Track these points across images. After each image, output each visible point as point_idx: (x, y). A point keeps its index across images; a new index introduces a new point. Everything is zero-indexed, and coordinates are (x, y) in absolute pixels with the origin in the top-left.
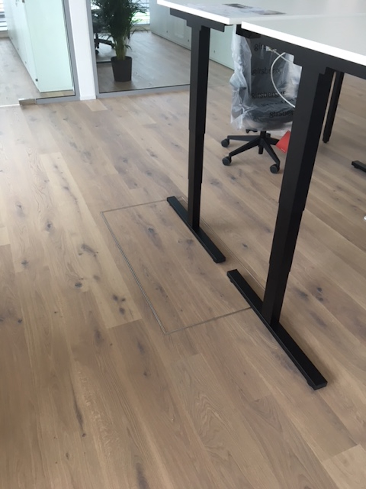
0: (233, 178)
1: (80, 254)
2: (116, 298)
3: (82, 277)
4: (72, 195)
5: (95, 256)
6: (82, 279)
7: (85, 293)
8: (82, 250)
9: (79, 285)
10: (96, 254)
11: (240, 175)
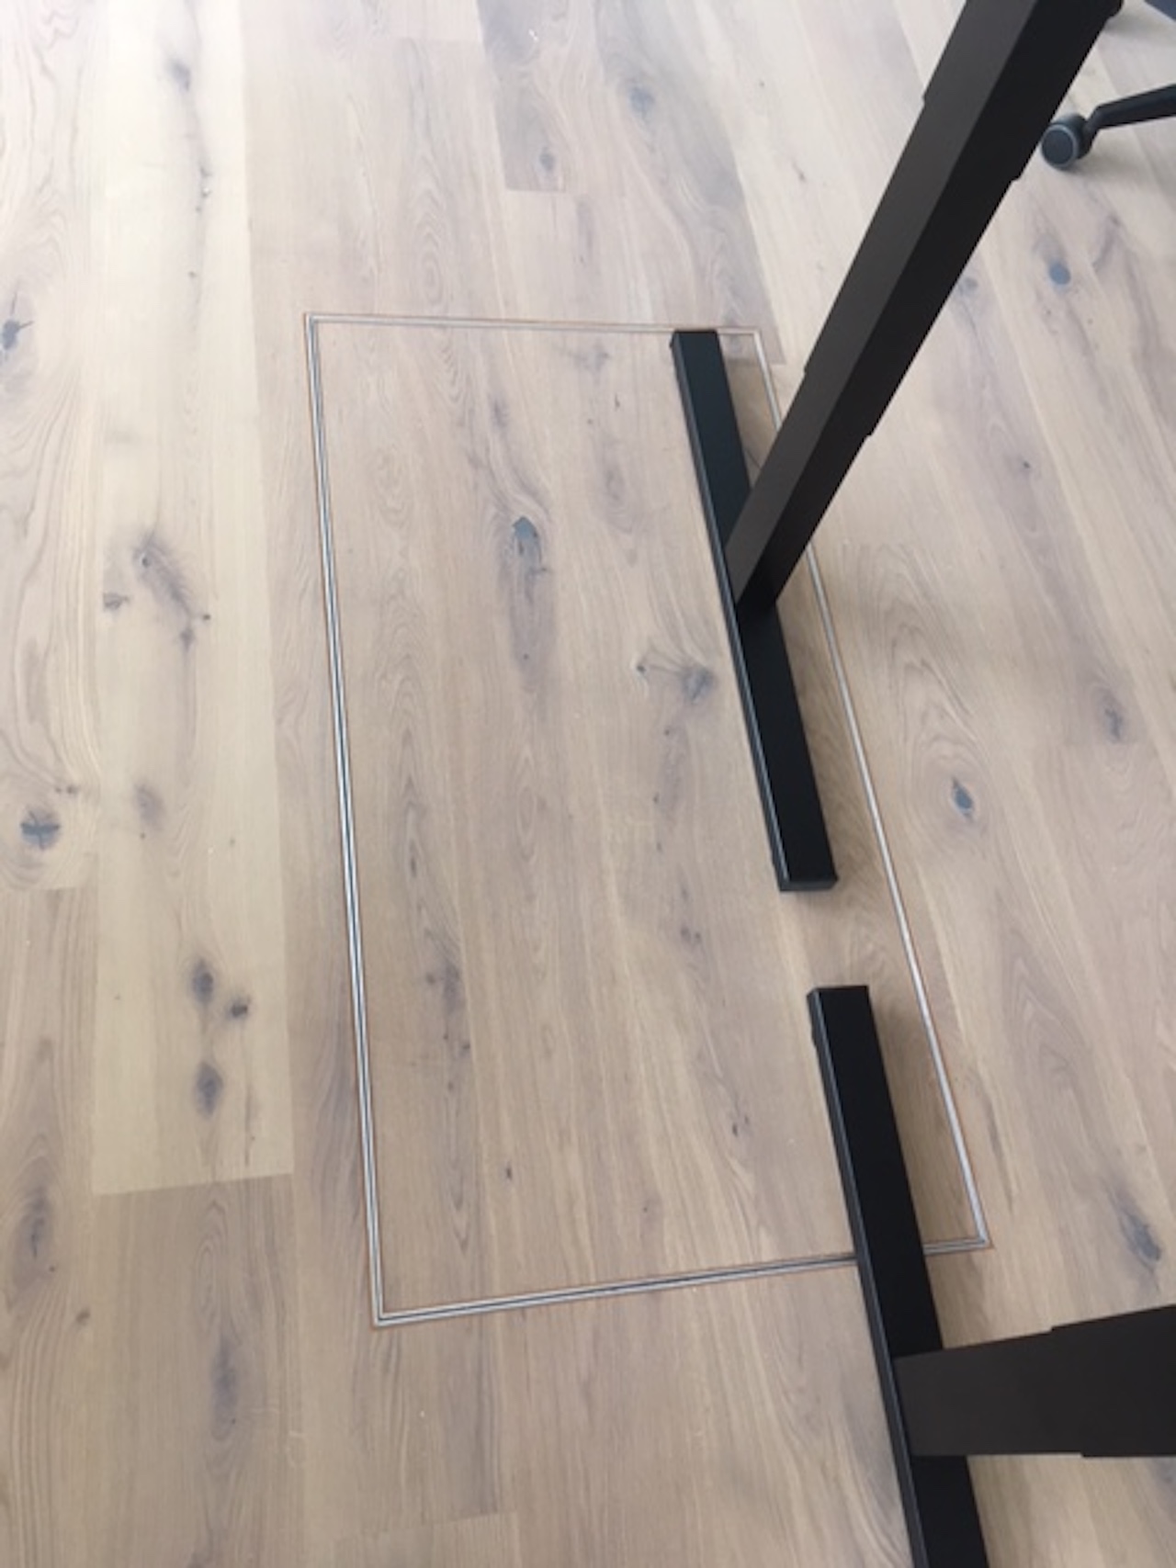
0: (1060, 273)
1: (113, 603)
2: (203, 982)
3: (75, 776)
4: (194, 133)
5: (187, 637)
6: (72, 790)
7: (55, 897)
8: (131, 570)
9: (41, 829)
10: (198, 624)
11: (1100, 265)
